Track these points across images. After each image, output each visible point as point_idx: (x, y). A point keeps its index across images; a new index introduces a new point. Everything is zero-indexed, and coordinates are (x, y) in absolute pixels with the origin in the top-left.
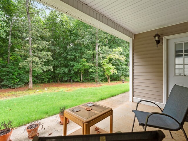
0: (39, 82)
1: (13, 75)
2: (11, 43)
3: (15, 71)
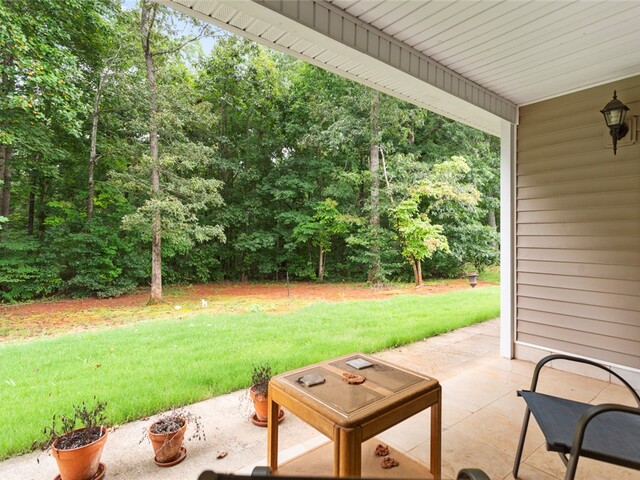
0: (182, 280)
1: (103, 254)
2: (98, 152)
3: (110, 243)
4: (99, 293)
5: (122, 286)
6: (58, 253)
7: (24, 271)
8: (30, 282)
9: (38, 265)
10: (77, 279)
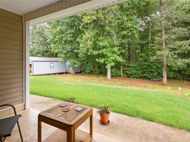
1: (152, 68)
2: (151, 39)
3: (154, 65)
4: (151, 79)
5: (158, 78)
6: (141, 67)
7: (134, 71)
8: (135, 74)
9: (137, 70)
10: (145, 75)
